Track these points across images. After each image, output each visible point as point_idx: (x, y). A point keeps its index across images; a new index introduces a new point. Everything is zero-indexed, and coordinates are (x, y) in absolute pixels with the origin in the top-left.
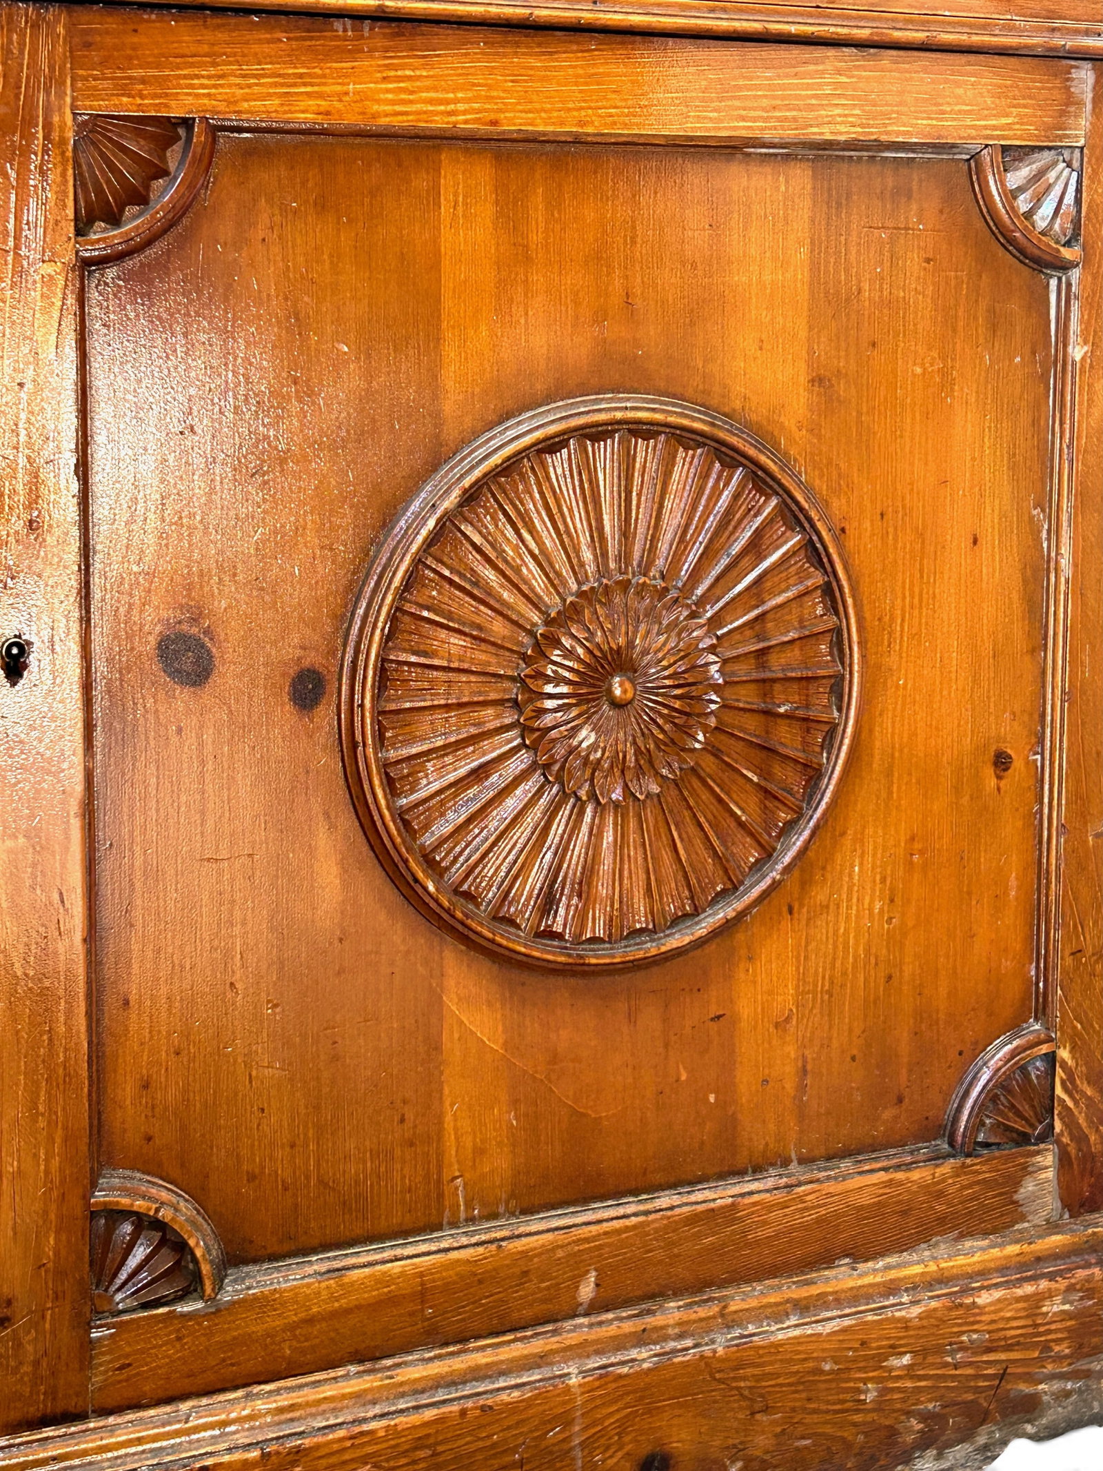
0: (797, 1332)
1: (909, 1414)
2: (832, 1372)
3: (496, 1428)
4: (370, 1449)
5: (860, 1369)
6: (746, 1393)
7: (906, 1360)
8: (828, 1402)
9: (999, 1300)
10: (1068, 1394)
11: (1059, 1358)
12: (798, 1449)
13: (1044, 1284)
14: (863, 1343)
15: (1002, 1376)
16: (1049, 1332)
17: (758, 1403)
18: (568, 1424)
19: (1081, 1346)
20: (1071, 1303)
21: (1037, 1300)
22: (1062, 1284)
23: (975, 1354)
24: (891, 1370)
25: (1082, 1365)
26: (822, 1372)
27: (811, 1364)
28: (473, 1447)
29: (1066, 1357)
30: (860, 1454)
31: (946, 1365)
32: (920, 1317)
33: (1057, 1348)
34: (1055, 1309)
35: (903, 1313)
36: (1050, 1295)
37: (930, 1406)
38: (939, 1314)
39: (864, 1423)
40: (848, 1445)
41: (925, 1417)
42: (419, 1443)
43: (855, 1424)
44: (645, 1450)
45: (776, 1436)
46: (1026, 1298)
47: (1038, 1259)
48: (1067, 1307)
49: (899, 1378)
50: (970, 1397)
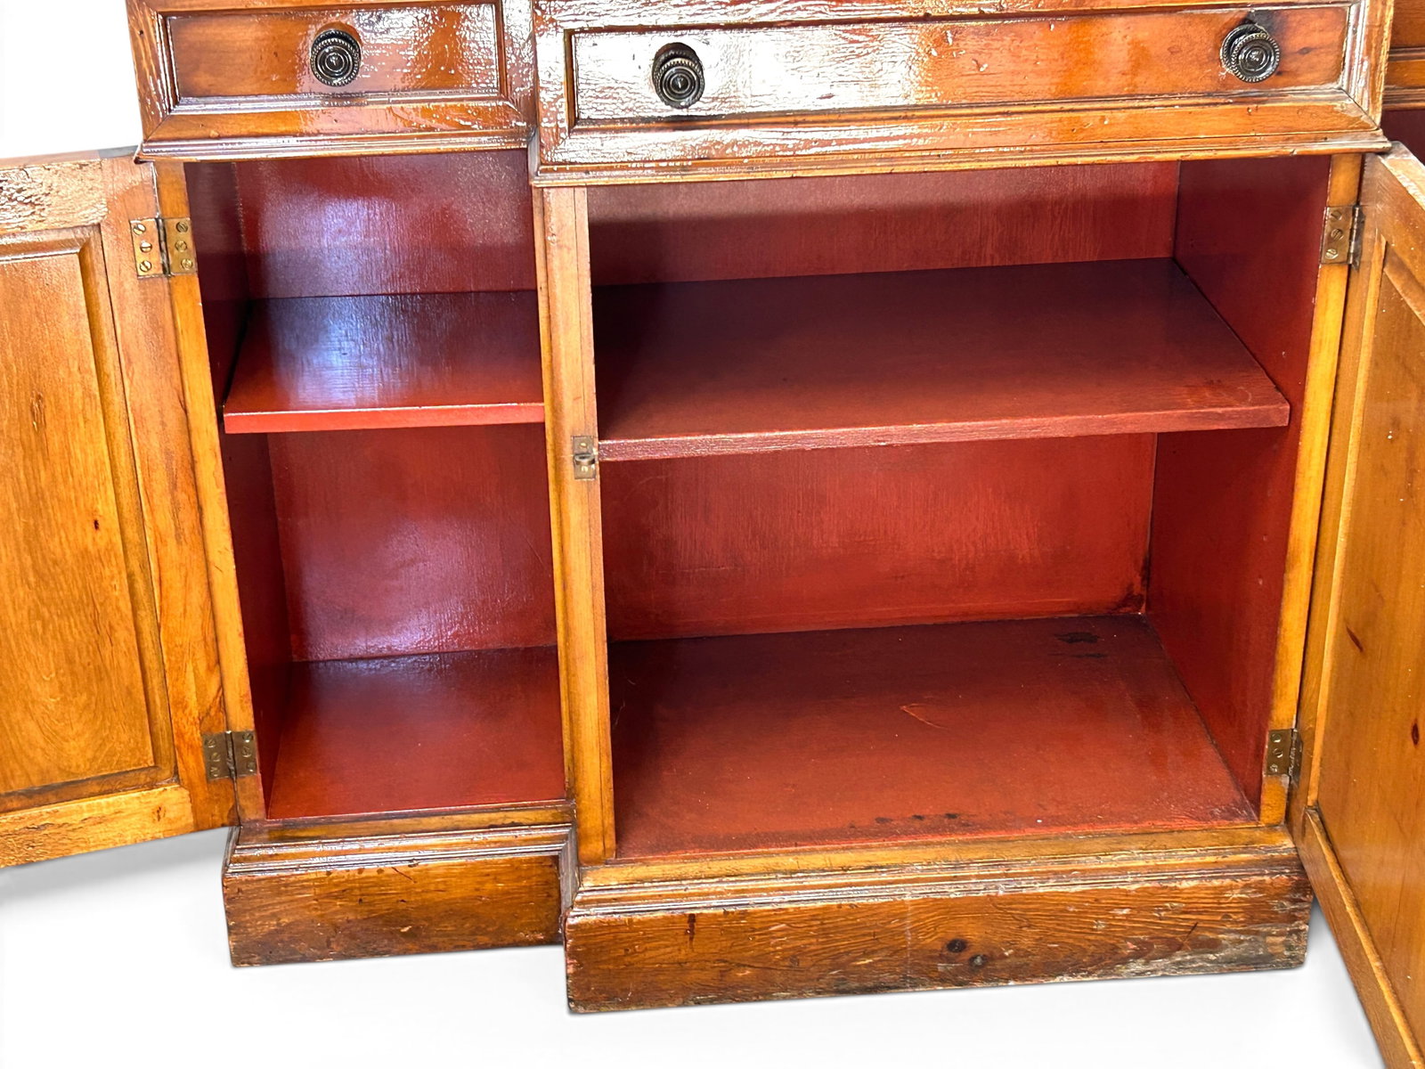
0: (1054, 889)
1: (1127, 939)
2: (1074, 912)
3: (859, 916)
4: (786, 917)
5: (1094, 913)
6: (1016, 917)
7: (1125, 911)
8: (1071, 927)
9: (1194, 887)
10: (1241, 942)
11: (1236, 922)
12: (1050, 948)
13: (1227, 881)
14: (1096, 900)
15: (1194, 928)
16: (1229, 907)
17: (1025, 922)
18: (905, 918)
19: (1252, 917)
20: (1247, 894)
21: (1222, 890)
22: (1240, 882)
23: (1174, 914)
24: (1114, 915)
25: (1253, 928)
26: (1068, 912)
27: (1061, 907)
28: (844, 923)
29: (1241, 922)
30: (1093, 956)
31: (1155, 917)
32: (1136, 890)
33: (1235, 917)
34: (1235, 896)
35: (1125, 887)
36: (1231, 888)
37: (1142, 937)
38: (1150, 890)
39: (1097, 941)
40: (1084, 950)
41: (1135, 942)
42: (814, 918)
43: (1089, 940)
44: (952, 936)
45: (1037, 940)
46: (1215, 888)
47: (1229, 867)
48: (1243, 896)
49: (1120, 920)
50: (1169, 935)
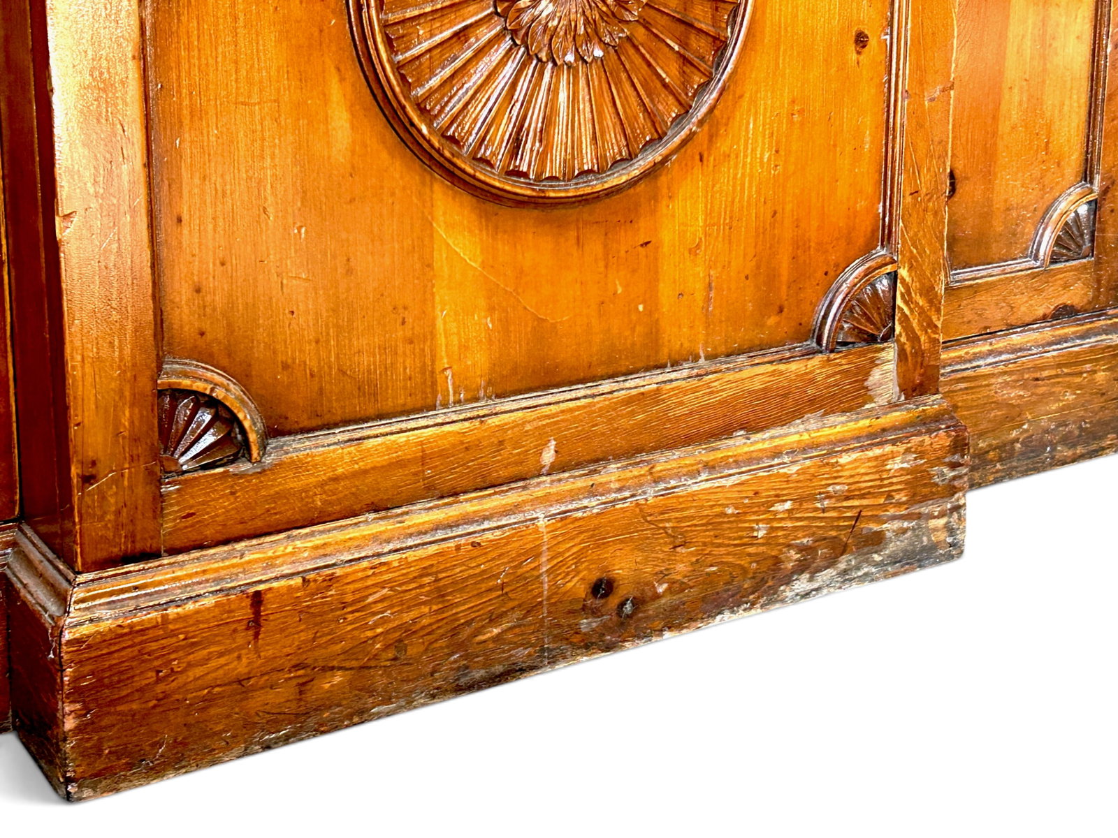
0: (708, 485)
1: (789, 546)
2: (733, 515)
3: (482, 560)
4: (386, 577)
5: (754, 513)
6: (670, 531)
7: (788, 505)
8: (730, 538)
9: (855, 460)
10: (904, 531)
11: (899, 504)
12: (708, 574)
13: (888, 448)
14: (756, 493)
15: (857, 518)
16: (892, 484)
17: (679, 540)
18: (538, 555)
19: (914, 495)
20: (908, 462)
21: (884, 459)
22: (901, 448)
23: (838, 501)
24: (776, 513)
25: (915, 509)
26: (725, 515)
27: (717, 510)
28: (466, 574)
29: (904, 503)
30: (753, 578)
31: (816, 509)
32: (797, 473)
33: (897, 497)
34: (896, 467)
35: (785, 470)
36: (893, 456)
37: (805, 541)
38: (812, 470)
39: (756, 554)
40: (744, 570)
41: (801, 549)
42: (424, 572)
43: (750, 555)
44: (594, 576)
45: (692, 564)
46: (876, 458)
47: (884, 430)
48: (905, 465)
49: (782, 519)
50: (834, 533)
